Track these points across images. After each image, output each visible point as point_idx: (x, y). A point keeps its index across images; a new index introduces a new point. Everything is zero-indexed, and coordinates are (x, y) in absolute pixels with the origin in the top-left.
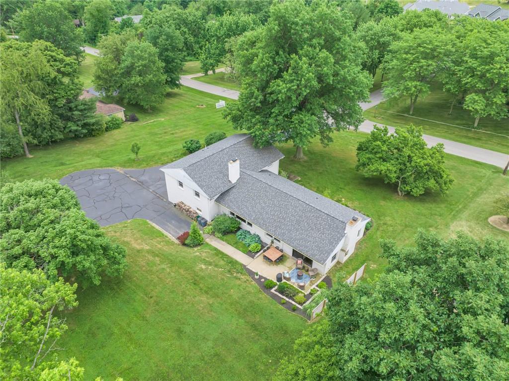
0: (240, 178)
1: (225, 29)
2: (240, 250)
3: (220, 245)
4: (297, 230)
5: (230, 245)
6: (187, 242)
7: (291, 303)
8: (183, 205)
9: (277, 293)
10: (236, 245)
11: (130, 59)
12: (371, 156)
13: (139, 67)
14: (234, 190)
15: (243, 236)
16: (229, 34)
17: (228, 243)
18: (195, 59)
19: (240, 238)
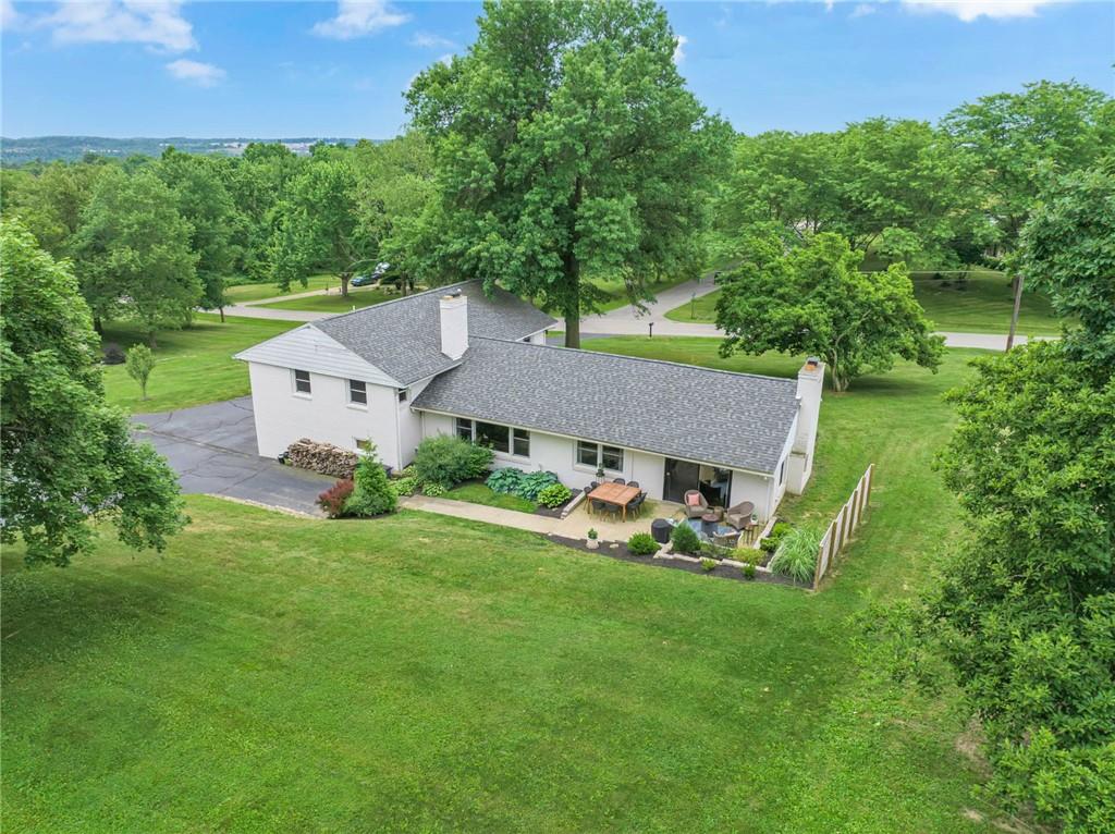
0: (470, 349)
1: (327, 185)
2: (513, 509)
3: (450, 508)
4: (669, 419)
5: (480, 503)
6: (352, 501)
7: (733, 567)
8: (310, 447)
9: (678, 556)
10: (495, 501)
11: (104, 213)
12: (763, 299)
13: (129, 227)
14: (460, 375)
15: (510, 480)
16: (336, 196)
17: (472, 502)
18: (248, 281)
19: (502, 486)
